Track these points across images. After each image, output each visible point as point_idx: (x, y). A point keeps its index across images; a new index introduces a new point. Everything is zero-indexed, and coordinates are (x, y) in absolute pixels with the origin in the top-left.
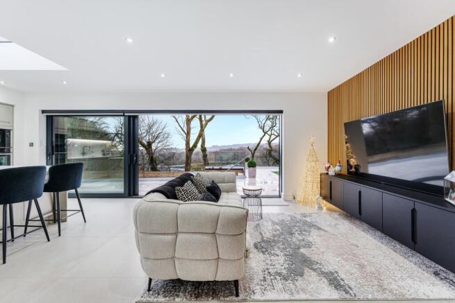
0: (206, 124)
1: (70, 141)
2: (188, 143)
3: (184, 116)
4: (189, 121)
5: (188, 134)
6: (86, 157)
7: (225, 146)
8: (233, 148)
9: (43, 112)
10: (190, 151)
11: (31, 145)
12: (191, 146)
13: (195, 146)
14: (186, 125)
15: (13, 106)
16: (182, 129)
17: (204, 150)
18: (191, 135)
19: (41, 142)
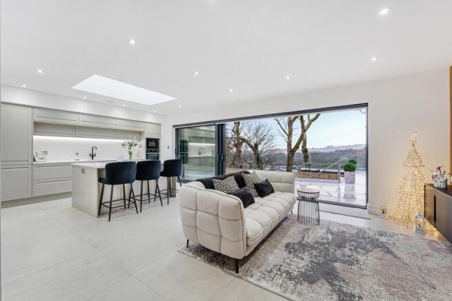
0: (310, 124)
1: (190, 144)
2: (289, 144)
3: (286, 119)
4: (290, 123)
5: (290, 135)
6: (201, 156)
7: (343, 147)
8: (354, 148)
9: (174, 126)
10: (292, 152)
11: (168, 147)
12: (293, 147)
13: (297, 147)
14: (287, 127)
15: (160, 124)
16: (284, 131)
17: (305, 151)
18: (293, 136)
19: (173, 146)
